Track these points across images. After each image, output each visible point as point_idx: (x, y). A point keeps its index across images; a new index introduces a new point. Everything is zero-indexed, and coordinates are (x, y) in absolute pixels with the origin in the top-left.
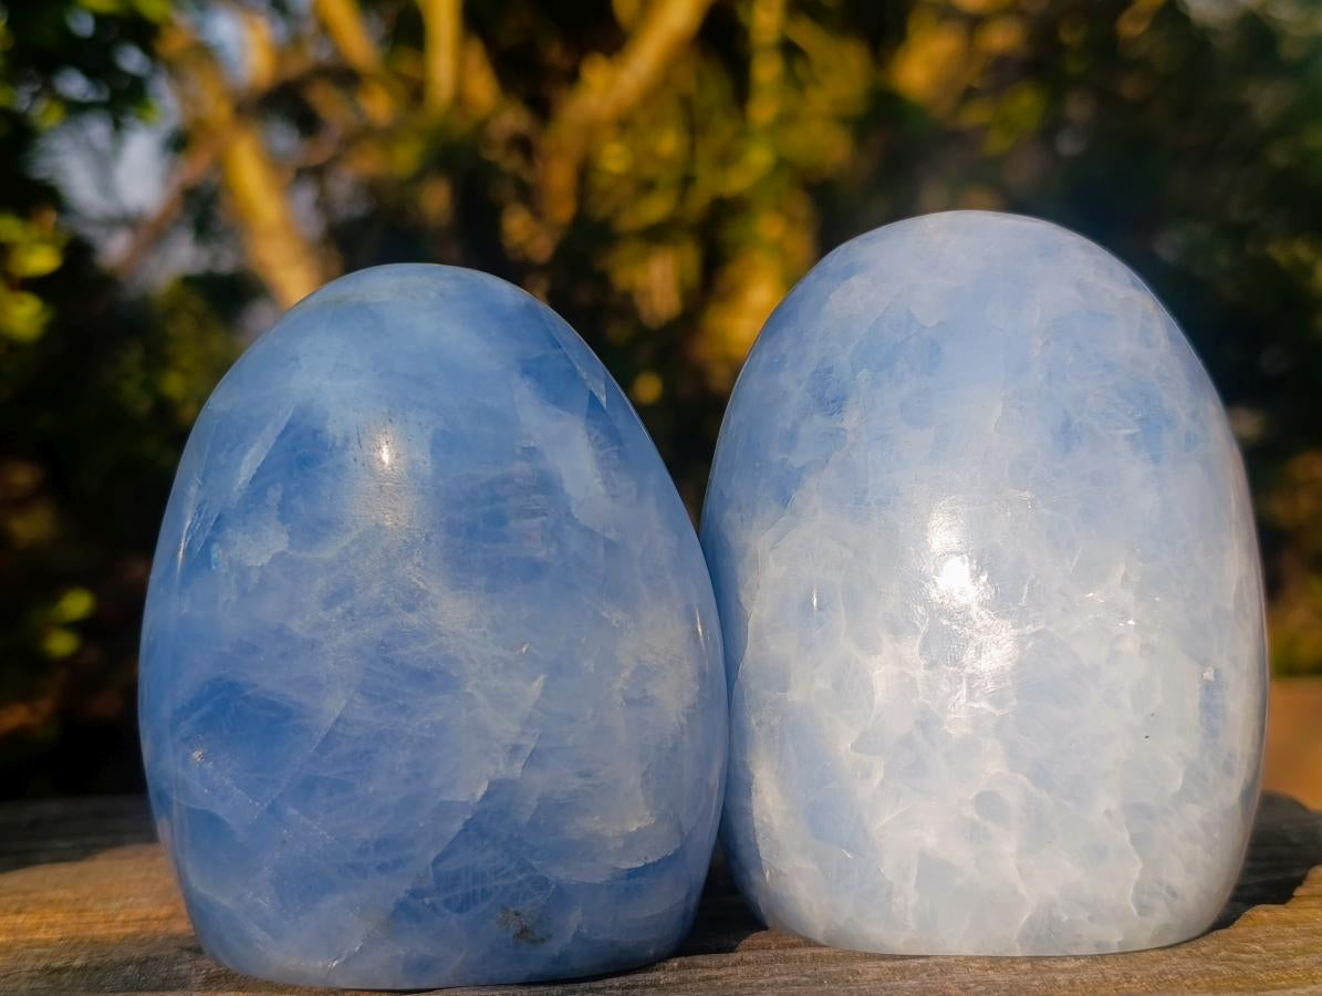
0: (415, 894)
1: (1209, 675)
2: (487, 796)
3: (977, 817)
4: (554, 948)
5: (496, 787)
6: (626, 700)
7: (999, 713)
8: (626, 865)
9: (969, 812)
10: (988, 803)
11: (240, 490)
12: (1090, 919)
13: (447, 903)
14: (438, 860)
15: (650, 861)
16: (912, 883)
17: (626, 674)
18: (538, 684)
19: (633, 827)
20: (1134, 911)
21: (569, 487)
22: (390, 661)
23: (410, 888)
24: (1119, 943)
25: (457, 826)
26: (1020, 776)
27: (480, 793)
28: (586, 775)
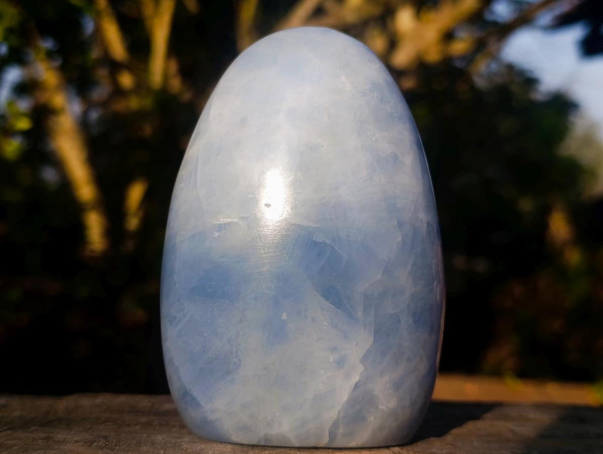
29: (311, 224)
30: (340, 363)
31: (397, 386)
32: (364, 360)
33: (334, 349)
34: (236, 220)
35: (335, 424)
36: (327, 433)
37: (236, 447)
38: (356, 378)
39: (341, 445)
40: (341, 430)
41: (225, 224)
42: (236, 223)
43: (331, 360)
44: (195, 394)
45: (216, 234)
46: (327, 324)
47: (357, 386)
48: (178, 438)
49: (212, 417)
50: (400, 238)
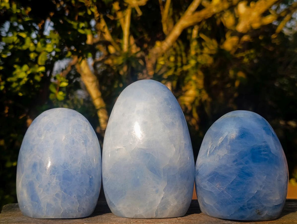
0: (244, 206)
1: (91, 177)
2: (256, 193)
3: (56, 197)
4: (263, 216)
5: (258, 191)
6: (278, 180)
7: (60, 182)
8: (275, 204)
9: (54, 196)
10: (57, 195)
11: (219, 144)
12: (71, 212)
13: (248, 208)
14: (248, 201)
15: (278, 204)
16: (46, 207)
17: (278, 176)
18: (265, 176)
19: (277, 199)
20: (78, 211)
21: (271, 147)
22: (243, 172)
23: (243, 205)
24: (76, 216)
25: (252, 197)
26: (62, 191)
27: (255, 192)
28: (271, 191)
29: (145, 148)
30: (157, 191)
31: (176, 198)
32: (164, 190)
33: (155, 187)
34: (122, 147)
35: (157, 211)
36: (155, 214)
37: (127, 219)
38: (162, 196)
39: (160, 217)
40: (159, 213)
41: (119, 149)
42: (122, 148)
43: (154, 190)
44: (113, 202)
45: (117, 152)
46: (152, 179)
47: (163, 198)
48: (110, 216)
49: (119, 210)
50: (175, 150)
